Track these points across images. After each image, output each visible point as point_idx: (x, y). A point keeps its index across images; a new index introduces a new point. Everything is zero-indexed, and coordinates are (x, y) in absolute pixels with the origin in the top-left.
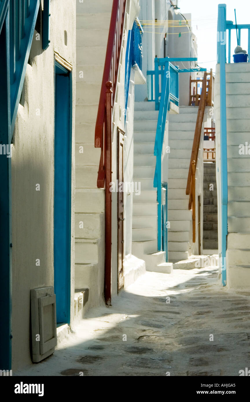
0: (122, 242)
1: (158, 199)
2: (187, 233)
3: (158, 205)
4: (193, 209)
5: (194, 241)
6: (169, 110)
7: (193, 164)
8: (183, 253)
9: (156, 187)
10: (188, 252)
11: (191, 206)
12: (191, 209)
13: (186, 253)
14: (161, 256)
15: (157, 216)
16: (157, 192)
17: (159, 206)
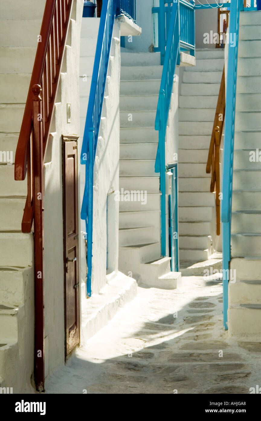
0: (75, 287)
1: (161, 187)
2: (208, 224)
3: (161, 196)
4: (216, 191)
5: (218, 233)
6: (178, 64)
7: (217, 131)
8: (201, 251)
9: (158, 172)
10: (209, 250)
11: (214, 187)
12: (213, 191)
13: (206, 251)
14: (164, 265)
15: (160, 211)
16: (160, 179)
17: (162, 198)
